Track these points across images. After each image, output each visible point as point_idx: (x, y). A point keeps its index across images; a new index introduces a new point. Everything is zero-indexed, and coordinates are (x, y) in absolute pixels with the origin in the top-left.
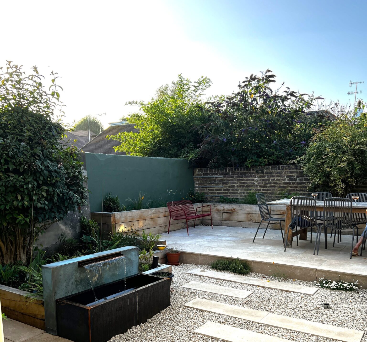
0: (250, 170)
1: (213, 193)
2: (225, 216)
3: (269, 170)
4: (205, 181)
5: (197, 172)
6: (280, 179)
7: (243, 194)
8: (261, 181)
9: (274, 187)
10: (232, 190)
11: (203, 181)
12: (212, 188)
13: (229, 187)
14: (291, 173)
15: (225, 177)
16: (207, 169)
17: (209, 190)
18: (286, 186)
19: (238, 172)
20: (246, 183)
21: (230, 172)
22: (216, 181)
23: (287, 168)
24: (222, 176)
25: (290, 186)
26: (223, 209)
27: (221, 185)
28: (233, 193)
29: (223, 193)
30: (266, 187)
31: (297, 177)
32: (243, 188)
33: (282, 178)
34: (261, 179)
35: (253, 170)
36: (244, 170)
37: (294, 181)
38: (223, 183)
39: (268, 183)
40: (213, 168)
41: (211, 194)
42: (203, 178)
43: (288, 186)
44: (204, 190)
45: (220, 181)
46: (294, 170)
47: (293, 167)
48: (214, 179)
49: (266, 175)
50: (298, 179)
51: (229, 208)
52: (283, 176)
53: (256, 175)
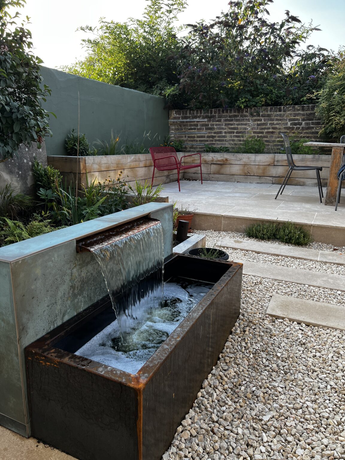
0: (242, 112)
1: (194, 140)
2: (214, 168)
3: (267, 112)
4: (184, 125)
5: (174, 114)
6: (280, 123)
7: (232, 142)
8: (256, 126)
9: (272, 133)
10: (219, 137)
11: (181, 126)
12: (193, 135)
13: (215, 133)
14: (296, 115)
15: (209, 121)
16: (187, 111)
17: (189, 137)
18: (288, 131)
19: (227, 114)
20: (237, 128)
21: (217, 115)
22: (198, 126)
23: (290, 110)
24: (206, 120)
25: (293, 131)
26: (211, 159)
27: (204, 131)
28: (219, 141)
29: (207, 141)
30: (262, 133)
31: (303, 120)
32: (233, 135)
33: (283, 122)
34: (256, 123)
35: (247, 112)
36: (235, 112)
37: (299, 126)
38: (207, 129)
39: (265, 129)
40: (194, 109)
41: (191, 142)
42: (181, 122)
43: (290, 132)
44: (182, 137)
45: (203, 125)
46: (300, 112)
47: (299, 108)
48: (196, 123)
49: (263, 118)
50: (303, 123)
51: (220, 159)
52: (285, 119)
53: (250, 118)
